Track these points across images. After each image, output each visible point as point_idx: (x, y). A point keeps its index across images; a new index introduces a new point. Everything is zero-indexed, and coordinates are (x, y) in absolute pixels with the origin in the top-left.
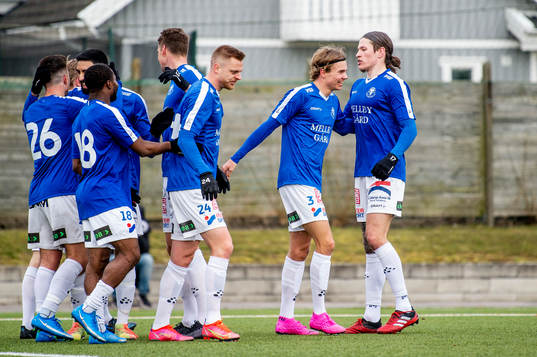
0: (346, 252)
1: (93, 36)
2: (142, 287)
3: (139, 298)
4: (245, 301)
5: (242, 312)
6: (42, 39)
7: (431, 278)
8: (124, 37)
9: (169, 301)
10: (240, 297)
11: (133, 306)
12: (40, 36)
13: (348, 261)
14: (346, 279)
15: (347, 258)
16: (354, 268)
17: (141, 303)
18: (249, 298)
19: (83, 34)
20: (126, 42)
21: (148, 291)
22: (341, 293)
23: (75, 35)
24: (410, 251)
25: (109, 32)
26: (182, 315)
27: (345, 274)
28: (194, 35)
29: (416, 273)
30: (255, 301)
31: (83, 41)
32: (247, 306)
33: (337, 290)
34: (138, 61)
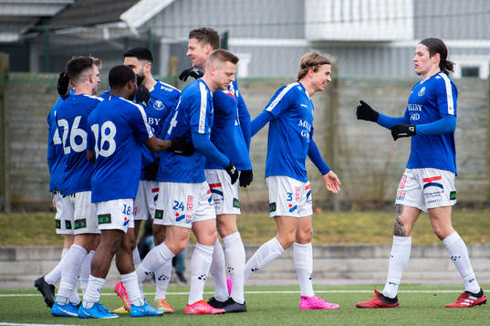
0: (365, 234)
1: (134, 36)
2: (178, 265)
3: (175, 275)
4: (272, 278)
5: (271, 288)
6: (87, 39)
7: (441, 257)
8: (163, 37)
9: (200, 278)
10: (268, 275)
11: (170, 282)
12: (85, 36)
13: (366, 242)
14: (364, 258)
15: (366, 239)
16: (372, 248)
17: (178, 280)
18: (276, 275)
19: (125, 34)
20: (164, 41)
21: (184, 269)
22: (361, 271)
23: (118, 35)
24: (423, 233)
25: (149, 33)
26: (213, 291)
27: (363, 253)
28: (226, 36)
29: (429, 253)
30: (282, 278)
31: (126, 40)
32: (274, 283)
33: (357, 268)
34: (175, 59)
